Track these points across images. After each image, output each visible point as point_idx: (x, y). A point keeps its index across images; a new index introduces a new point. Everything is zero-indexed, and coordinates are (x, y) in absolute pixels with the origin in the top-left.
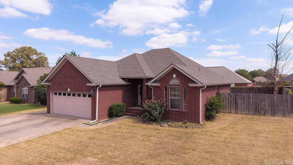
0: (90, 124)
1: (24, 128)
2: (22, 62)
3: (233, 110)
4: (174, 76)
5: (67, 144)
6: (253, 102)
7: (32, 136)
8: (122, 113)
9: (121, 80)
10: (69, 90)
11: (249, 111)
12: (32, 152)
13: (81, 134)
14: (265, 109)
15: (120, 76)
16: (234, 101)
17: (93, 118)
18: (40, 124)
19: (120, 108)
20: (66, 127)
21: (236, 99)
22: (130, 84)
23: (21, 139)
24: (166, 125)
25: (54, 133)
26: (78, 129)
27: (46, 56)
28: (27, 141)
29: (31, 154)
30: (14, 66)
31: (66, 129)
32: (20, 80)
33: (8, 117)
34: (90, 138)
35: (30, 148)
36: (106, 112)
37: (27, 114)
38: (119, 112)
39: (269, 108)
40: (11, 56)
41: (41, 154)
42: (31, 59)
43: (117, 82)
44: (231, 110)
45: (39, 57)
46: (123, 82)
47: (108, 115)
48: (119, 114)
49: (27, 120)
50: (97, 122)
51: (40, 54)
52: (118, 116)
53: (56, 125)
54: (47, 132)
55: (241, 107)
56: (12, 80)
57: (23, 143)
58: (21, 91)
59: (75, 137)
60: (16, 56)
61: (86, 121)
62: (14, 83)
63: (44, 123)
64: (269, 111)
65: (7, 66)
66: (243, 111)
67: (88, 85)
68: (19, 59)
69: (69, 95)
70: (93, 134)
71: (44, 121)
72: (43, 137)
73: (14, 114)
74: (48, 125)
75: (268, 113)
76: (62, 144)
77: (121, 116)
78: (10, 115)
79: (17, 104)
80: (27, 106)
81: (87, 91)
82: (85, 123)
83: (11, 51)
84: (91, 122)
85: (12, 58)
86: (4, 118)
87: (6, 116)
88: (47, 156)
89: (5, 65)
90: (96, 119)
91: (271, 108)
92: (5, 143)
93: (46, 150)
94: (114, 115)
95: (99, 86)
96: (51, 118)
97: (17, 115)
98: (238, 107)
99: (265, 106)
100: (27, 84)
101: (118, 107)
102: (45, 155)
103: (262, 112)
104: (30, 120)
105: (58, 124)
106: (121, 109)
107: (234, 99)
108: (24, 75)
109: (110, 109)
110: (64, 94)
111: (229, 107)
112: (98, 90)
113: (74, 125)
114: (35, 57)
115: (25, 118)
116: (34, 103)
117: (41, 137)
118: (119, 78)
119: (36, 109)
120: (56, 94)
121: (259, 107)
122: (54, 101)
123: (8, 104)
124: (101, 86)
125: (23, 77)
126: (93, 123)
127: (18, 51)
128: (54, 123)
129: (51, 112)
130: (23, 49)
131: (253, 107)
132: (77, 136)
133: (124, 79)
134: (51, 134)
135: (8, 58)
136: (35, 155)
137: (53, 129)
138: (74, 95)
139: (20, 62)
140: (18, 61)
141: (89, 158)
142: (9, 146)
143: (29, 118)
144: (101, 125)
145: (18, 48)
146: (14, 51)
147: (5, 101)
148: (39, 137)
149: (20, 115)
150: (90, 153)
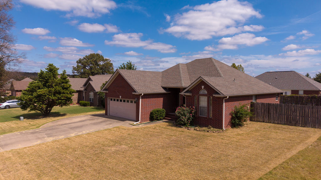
0: (134, 125)
1: (87, 125)
2: (91, 68)
3: (266, 119)
4: (203, 87)
5: (112, 137)
6: (285, 112)
7: (91, 130)
8: (161, 118)
9: (162, 89)
10: (120, 97)
11: (281, 120)
12: (89, 140)
13: (124, 131)
14: (296, 119)
15: (162, 85)
16: (267, 111)
17: (137, 120)
18: (98, 123)
19: (159, 113)
20: (116, 126)
21: (269, 109)
22: (170, 92)
23: (84, 132)
24: (192, 129)
25: (106, 130)
26: (123, 128)
27: (111, 62)
28: (88, 134)
29: (89, 141)
30: (84, 71)
31: (115, 127)
32: (88, 86)
33: (77, 117)
34: (129, 134)
35: (89, 138)
36: (148, 116)
37: (91, 115)
38: (159, 116)
39: (299, 119)
40: (82, 62)
41: (94, 142)
42: (98, 65)
43: (158, 91)
44: (264, 119)
45: (105, 63)
46: (163, 91)
47: (150, 118)
48: (159, 118)
49: (90, 120)
50: (139, 124)
51: (106, 60)
52: (158, 120)
53: (109, 124)
54: (102, 129)
55: (274, 116)
56: (82, 86)
57: (85, 134)
58: (89, 95)
59: (119, 133)
60: (86, 62)
61: (131, 122)
62: (83, 89)
63: (102, 122)
64: (300, 121)
65: (79, 72)
66: (275, 121)
67: (133, 93)
68: (89, 65)
69: (121, 101)
70: (133, 132)
71: (102, 121)
72: (98, 132)
73: (82, 115)
74: (104, 124)
75: (299, 124)
76: (109, 137)
77: (161, 119)
78: (79, 115)
79: (85, 107)
80: (93, 108)
81: (133, 99)
82: (130, 123)
83: (82, 58)
84: (135, 123)
85: (83, 64)
86: (75, 117)
87: (76, 116)
88: (98, 143)
89: (77, 71)
90: (139, 121)
91: (302, 118)
92: (74, 134)
93: (98, 140)
94: (154, 118)
95: (141, 94)
96: (107, 119)
97: (84, 116)
98: (270, 116)
99: (296, 117)
100: (93, 90)
101: (157, 112)
102: (97, 142)
103: (294, 122)
104: (92, 120)
105: (111, 124)
106: (161, 114)
107: (267, 109)
108: (90, 82)
109: (151, 113)
110: (118, 100)
111: (262, 116)
112: (141, 97)
113: (122, 125)
114: (101, 63)
115: (89, 118)
116: (98, 106)
117: (97, 131)
118: (161, 87)
119: (98, 111)
120: (111, 100)
121: (290, 118)
122: (110, 105)
123: (79, 107)
124: (143, 94)
125: (90, 83)
126: (137, 124)
127: (88, 58)
128: (108, 123)
129: (108, 115)
130: (92, 56)
131: (285, 117)
132: (121, 132)
133: (165, 88)
134: (104, 130)
135: (80, 64)
136: (91, 142)
137: (106, 127)
138: (124, 101)
139: (89, 68)
140: (88, 67)
141: (123, 146)
142: (77, 136)
143: (91, 118)
144: (142, 126)
145: (88, 55)
146: (84, 58)
147: (76, 103)
148: (96, 132)
149: (86, 116)
150: (125, 143)
